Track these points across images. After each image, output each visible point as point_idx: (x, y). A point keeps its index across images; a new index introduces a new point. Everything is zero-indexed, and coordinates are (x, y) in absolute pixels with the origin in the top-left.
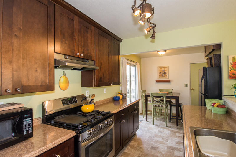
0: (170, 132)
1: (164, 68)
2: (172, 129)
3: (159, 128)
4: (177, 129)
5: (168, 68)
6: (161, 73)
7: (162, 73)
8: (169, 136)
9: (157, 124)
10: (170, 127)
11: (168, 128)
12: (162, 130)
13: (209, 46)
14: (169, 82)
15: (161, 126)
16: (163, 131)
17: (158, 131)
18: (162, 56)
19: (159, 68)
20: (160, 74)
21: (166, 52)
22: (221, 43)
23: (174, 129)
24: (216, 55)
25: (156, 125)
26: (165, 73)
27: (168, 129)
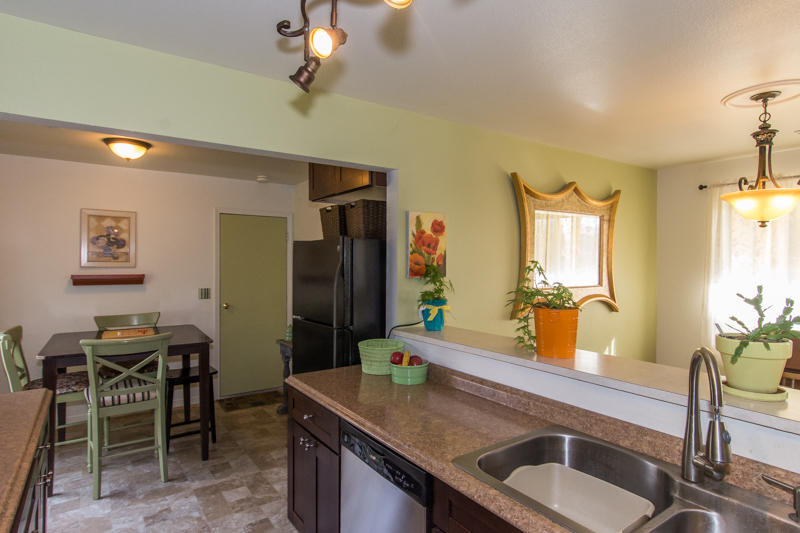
0: (194, 499)
1: (114, 218)
2: (197, 484)
3: (142, 505)
4: (213, 472)
5: (133, 220)
6: (97, 238)
7: (103, 242)
8: (204, 518)
9: (115, 488)
10: (183, 478)
11: (177, 484)
12: (156, 506)
13: (341, 168)
14: (138, 280)
15: (140, 490)
16: (168, 510)
17: (141, 519)
18: (128, 162)
19: (90, 216)
20: (94, 243)
21: (151, 150)
22: (391, 170)
23: (203, 478)
24: (368, 201)
25: (113, 495)
26: (121, 244)
27: (180, 490)
